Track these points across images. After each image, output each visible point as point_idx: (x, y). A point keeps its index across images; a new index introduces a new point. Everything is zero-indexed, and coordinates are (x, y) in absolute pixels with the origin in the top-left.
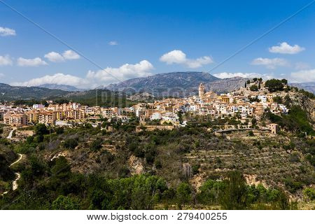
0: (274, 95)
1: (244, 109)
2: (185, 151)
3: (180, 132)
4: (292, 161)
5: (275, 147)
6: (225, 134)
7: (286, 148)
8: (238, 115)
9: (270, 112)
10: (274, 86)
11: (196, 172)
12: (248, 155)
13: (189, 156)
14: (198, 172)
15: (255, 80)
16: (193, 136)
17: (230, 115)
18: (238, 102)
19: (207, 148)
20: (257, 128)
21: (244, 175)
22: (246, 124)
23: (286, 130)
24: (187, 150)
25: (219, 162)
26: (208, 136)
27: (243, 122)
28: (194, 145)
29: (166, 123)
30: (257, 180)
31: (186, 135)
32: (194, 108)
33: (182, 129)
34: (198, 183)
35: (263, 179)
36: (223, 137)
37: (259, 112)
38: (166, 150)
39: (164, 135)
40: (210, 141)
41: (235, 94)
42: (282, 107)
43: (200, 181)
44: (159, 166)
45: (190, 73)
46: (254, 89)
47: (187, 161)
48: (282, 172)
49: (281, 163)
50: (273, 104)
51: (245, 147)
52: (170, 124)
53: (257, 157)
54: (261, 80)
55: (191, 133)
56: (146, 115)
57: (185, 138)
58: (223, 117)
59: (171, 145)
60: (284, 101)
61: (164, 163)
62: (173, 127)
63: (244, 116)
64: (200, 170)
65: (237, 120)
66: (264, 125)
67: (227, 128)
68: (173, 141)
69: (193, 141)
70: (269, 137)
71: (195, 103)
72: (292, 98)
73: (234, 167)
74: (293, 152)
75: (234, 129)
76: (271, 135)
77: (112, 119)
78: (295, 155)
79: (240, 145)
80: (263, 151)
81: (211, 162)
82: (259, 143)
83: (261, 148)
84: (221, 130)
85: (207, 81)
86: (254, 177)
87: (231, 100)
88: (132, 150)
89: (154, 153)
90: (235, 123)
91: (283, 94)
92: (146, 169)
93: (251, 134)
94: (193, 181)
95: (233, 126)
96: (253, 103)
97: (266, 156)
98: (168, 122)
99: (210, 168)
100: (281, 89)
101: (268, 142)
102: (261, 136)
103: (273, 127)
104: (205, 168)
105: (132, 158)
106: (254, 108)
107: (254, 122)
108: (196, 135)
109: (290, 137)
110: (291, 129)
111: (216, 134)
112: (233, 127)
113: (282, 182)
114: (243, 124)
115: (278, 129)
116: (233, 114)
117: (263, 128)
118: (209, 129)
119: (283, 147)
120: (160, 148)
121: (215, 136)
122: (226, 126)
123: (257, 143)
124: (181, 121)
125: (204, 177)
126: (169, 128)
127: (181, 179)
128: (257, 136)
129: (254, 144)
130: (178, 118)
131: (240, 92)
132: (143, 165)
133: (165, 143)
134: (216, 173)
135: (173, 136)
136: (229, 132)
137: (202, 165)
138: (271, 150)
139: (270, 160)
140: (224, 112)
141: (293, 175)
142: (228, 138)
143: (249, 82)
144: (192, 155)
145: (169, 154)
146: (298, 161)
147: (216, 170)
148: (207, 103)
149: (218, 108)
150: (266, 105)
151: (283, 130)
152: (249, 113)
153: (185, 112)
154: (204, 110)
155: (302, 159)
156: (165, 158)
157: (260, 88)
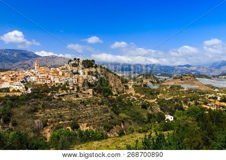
0: (88, 70)
1: (71, 79)
2: (34, 111)
3: (27, 97)
4: (104, 112)
5: (93, 104)
6: (61, 97)
7: (100, 104)
8: (67, 84)
9: (87, 81)
10: (89, 64)
11: (45, 125)
12: (78, 110)
13: (38, 114)
14: (47, 125)
15: (75, 59)
16: (38, 100)
17: (61, 84)
18: (66, 74)
19: (51, 108)
20: (81, 92)
21: (79, 124)
22: (73, 89)
23: (97, 93)
24: (36, 110)
25: (61, 116)
26: (50, 99)
27: (71, 88)
28: (40, 106)
29: (14, 91)
30: (87, 126)
31: (33, 99)
32: (33, 79)
33: (29, 95)
34: (48, 134)
35: (91, 125)
36: (61, 99)
37: (81, 81)
38: (19, 112)
39: (14, 100)
41: (62, 69)
42: (94, 78)
43: (49, 132)
44: (15, 124)
46: (75, 65)
48: (101, 119)
49: (99, 114)
50: (89, 76)
51: (75, 105)
52: (18, 91)
53: (84, 111)
54: (79, 59)
55: (36, 97)
57: (33, 101)
58: (57, 85)
59: (23, 107)
60: (94, 74)
61: (18, 121)
62: (21, 93)
63: (71, 84)
64: (48, 123)
65: (67, 87)
66: (84, 90)
68: (24, 104)
69: (39, 103)
70: (89, 97)
71: (34, 74)
72: (99, 72)
73: (72, 119)
74: (104, 107)
75: (66, 93)
76: (90, 97)
78: (106, 108)
79: (73, 105)
80: (87, 107)
81: (55, 117)
82: (83, 102)
83: (85, 105)
84: (57, 94)
86: (85, 125)
87: (61, 73)
90: (66, 89)
91: (93, 70)
92: (3, 128)
93: (77, 96)
94: (43, 132)
95: (65, 91)
96: (76, 75)
97: (89, 110)
98: (16, 90)
99: (56, 121)
101: (89, 101)
102: (83, 97)
103: (90, 91)
104: (52, 122)
106: (78, 79)
107: (78, 88)
108: (41, 98)
109: (100, 97)
110: (100, 92)
111: (55, 97)
113: (102, 126)
114: (71, 90)
115: (93, 92)
116: (63, 83)
117: (84, 92)
118: (49, 94)
119: (98, 104)
120: (15, 110)
121: (54, 99)
122: (60, 91)
124: (27, 89)
125: (52, 128)
126: (18, 94)
127: (34, 132)
128: (81, 97)
129: (81, 103)
130: (24, 86)
131: (64, 67)
132: (1, 124)
133: (17, 106)
134: (60, 124)
135: (22, 100)
136: (63, 95)
137: (49, 120)
138: (91, 106)
139: (93, 113)
140: (57, 81)
141: (107, 121)
142: (64, 99)
143: (71, 61)
144: (40, 114)
145: (22, 114)
146: (108, 112)
147: (60, 122)
148: (43, 75)
149: (52, 79)
150: (85, 76)
151: (96, 93)
152: (74, 82)
153: (27, 82)
154: (42, 80)
155: (109, 110)
156: (19, 118)
157: (78, 65)
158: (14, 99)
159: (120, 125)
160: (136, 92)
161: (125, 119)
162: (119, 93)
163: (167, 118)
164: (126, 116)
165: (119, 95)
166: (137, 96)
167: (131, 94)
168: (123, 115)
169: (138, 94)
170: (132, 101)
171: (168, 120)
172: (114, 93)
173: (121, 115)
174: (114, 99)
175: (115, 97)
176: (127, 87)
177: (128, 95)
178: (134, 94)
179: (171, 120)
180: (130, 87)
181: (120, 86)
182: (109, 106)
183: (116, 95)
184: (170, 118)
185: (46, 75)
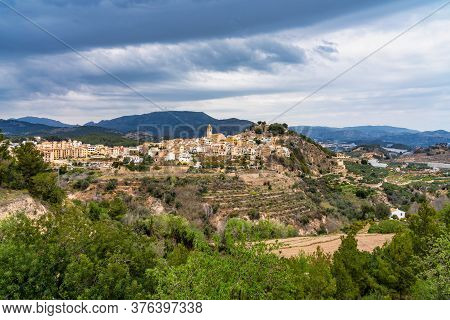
0: (277, 138)
1: (252, 151)
4: (298, 199)
8: (247, 156)
9: (275, 154)
11: (216, 212)
13: (207, 196)
15: (259, 123)
17: (240, 157)
19: (224, 188)
21: (260, 213)
22: (255, 165)
24: (204, 191)
25: (237, 201)
27: (252, 163)
29: (180, 164)
37: (267, 154)
38: (184, 192)
42: (285, 149)
43: (220, 220)
44: (177, 207)
46: (259, 132)
47: (204, 201)
50: (277, 146)
52: (185, 164)
54: (264, 123)
56: (161, 155)
58: (233, 158)
61: (183, 203)
62: (188, 168)
63: (252, 157)
65: (246, 161)
73: (251, 206)
77: (125, 159)
78: (299, 193)
81: (229, 202)
88: (150, 191)
89: (174, 195)
91: (285, 138)
92: (166, 210)
94: (213, 220)
96: (260, 145)
98: (182, 163)
99: (229, 207)
100: (283, 133)
104: (224, 208)
105: (151, 199)
106: (262, 151)
116: (242, 155)
118: (223, 170)
119: (289, 186)
124: (195, 162)
125: (224, 215)
126: (185, 168)
127: (202, 218)
129: (265, 184)
130: (192, 159)
132: (163, 206)
134: (235, 211)
137: (220, 204)
140: (234, 153)
144: (210, 195)
147: (235, 209)
149: (228, 150)
150: (272, 147)
154: (214, 151)
155: (305, 196)
156: (186, 200)
157: (264, 131)
159: (320, 219)
160: (349, 172)
161: (328, 211)
162: (321, 172)
163: (393, 214)
164: (330, 207)
165: (321, 176)
166: (350, 178)
167: (341, 175)
168: (326, 205)
169: (352, 175)
170: (342, 185)
171: (395, 217)
172: (314, 172)
173: (322, 204)
174: (314, 180)
176: (334, 164)
177: (337, 176)
178: (345, 175)
179: (400, 217)
180: (341, 163)
181: (324, 161)
182: (306, 191)
184: (399, 214)
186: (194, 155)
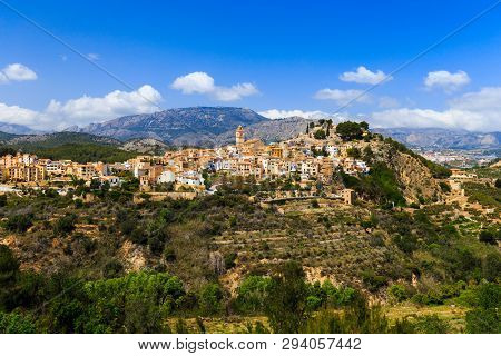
0: (349, 145)
1: (304, 167)
2: (214, 233)
3: (205, 204)
4: (373, 245)
5: (349, 224)
6: (276, 205)
7: (366, 225)
8: (295, 176)
9: (342, 172)
10: (350, 132)
11: (230, 265)
12: (310, 237)
13: (219, 240)
14: (234, 265)
15: (322, 122)
16: (226, 209)
17: (284, 176)
18: (295, 155)
19: (249, 227)
20: (324, 196)
21: (304, 268)
22: (308, 190)
23: (366, 198)
24: (217, 231)
25: (267, 248)
26: (249, 208)
27: (303, 186)
28: (227, 223)
29: (184, 189)
30: (323, 274)
31: (215, 208)
32: (228, 164)
33: (209, 199)
34: (234, 282)
35: (331, 272)
36: (273, 210)
37: (328, 171)
38: (183, 232)
39: (180, 207)
40: (252, 217)
41: (292, 143)
42: (361, 164)
43: (237, 279)
44: (172, 258)
45: (221, 109)
46: (320, 136)
47: (216, 248)
48: (359, 261)
49: (358, 248)
50: (348, 159)
51: (305, 225)
52: (190, 189)
53: (324, 239)
54: (330, 122)
55: (223, 204)
56: (152, 174)
57: (214, 212)
58: (273, 178)
59: (191, 223)
60: (363, 155)
61: (179, 252)
62: (194, 195)
63: (304, 178)
64: (236, 262)
65: (294, 183)
66: (334, 192)
67: (278, 196)
68: (194, 217)
69: (227, 216)
70: (342, 209)
71: (231, 156)
72: (375, 150)
73: (289, 256)
74: (375, 231)
75: (289, 197)
76: (344, 206)
77: (93, 181)
78: (377, 236)
79: (298, 222)
80: (332, 231)
81: (253, 249)
82: (326, 219)
83: (328, 226)
84: (270, 199)
85: (249, 122)
86: (319, 270)
87: (285, 154)
88: (127, 232)
89: (164, 237)
90: (292, 189)
91: (361, 145)
92: (149, 263)
93: (315, 205)
94: (225, 280)
95: (288, 193)
96: (320, 157)
97: (336, 239)
98: (187, 187)
99: (253, 258)
100: (360, 137)
101: (340, 217)
102: (329, 209)
103: (347, 194)
104: (244, 259)
105: (127, 246)
106: (320, 166)
107: (320, 186)
108: (231, 206)
109: (372, 209)
110: (372, 198)
111: (262, 205)
112: (288, 195)
113: (359, 277)
114: (303, 190)
115: (353, 197)
116: (288, 174)
117: (333, 195)
118: (251, 198)
119: (361, 225)
120: (175, 228)
121: (261, 208)
122: (277, 193)
123: (322, 219)
124: (207, 184)
125: (243, 272)
126: (189, 196)
127: (207, 277)
128: (324, 208)
129: (320, 221)
130: (202, 180)
131: (298, 140)
132: (146, 256)
133: (181, 221)
134: (261, 265)
135: (194, 208)
136: (282, 202)
137: (239, 253)
138: (343, 230)
139: (342, 244)
140: (276, 171)
141: (375, 265)
142: (281, 211)
143: (312, 125)
144: (224, 239)
145: (187, 237)
146: (381, 244)
147: (262, 261)
148: (248, 157)
149: (265, 165)
150: (338, 160)
151: (361, 199)
152: (311, 172)
153: (214, 171)
154: (243, 167)
155: (388, 241)
156: (182, 244)
157: (328, 134)
158: (180, 205)
159: (409, 279)
160: (471, 200)
161: (426, 266)
162: (422, 201)
164: (430, 259)
165: (421, 206)
166: (472, 211)
167: (457, 205)
168: (422, 256)
170: (457, 222)
172: (410, 201)
173: (416, 254)
174: (407, 215)
175: (411, 210)
176: (446, 188)
177: (449, 208)
178: (463, 206)
180: (455, 186)
181: (428, 183)
182: (391, 232)
183: (413, 206)
185: (252, 157)
186: (209, 173)
